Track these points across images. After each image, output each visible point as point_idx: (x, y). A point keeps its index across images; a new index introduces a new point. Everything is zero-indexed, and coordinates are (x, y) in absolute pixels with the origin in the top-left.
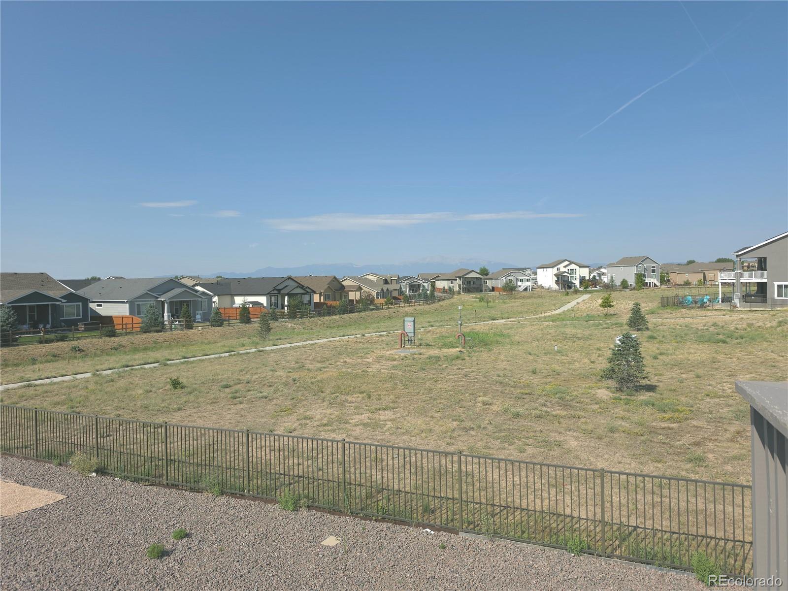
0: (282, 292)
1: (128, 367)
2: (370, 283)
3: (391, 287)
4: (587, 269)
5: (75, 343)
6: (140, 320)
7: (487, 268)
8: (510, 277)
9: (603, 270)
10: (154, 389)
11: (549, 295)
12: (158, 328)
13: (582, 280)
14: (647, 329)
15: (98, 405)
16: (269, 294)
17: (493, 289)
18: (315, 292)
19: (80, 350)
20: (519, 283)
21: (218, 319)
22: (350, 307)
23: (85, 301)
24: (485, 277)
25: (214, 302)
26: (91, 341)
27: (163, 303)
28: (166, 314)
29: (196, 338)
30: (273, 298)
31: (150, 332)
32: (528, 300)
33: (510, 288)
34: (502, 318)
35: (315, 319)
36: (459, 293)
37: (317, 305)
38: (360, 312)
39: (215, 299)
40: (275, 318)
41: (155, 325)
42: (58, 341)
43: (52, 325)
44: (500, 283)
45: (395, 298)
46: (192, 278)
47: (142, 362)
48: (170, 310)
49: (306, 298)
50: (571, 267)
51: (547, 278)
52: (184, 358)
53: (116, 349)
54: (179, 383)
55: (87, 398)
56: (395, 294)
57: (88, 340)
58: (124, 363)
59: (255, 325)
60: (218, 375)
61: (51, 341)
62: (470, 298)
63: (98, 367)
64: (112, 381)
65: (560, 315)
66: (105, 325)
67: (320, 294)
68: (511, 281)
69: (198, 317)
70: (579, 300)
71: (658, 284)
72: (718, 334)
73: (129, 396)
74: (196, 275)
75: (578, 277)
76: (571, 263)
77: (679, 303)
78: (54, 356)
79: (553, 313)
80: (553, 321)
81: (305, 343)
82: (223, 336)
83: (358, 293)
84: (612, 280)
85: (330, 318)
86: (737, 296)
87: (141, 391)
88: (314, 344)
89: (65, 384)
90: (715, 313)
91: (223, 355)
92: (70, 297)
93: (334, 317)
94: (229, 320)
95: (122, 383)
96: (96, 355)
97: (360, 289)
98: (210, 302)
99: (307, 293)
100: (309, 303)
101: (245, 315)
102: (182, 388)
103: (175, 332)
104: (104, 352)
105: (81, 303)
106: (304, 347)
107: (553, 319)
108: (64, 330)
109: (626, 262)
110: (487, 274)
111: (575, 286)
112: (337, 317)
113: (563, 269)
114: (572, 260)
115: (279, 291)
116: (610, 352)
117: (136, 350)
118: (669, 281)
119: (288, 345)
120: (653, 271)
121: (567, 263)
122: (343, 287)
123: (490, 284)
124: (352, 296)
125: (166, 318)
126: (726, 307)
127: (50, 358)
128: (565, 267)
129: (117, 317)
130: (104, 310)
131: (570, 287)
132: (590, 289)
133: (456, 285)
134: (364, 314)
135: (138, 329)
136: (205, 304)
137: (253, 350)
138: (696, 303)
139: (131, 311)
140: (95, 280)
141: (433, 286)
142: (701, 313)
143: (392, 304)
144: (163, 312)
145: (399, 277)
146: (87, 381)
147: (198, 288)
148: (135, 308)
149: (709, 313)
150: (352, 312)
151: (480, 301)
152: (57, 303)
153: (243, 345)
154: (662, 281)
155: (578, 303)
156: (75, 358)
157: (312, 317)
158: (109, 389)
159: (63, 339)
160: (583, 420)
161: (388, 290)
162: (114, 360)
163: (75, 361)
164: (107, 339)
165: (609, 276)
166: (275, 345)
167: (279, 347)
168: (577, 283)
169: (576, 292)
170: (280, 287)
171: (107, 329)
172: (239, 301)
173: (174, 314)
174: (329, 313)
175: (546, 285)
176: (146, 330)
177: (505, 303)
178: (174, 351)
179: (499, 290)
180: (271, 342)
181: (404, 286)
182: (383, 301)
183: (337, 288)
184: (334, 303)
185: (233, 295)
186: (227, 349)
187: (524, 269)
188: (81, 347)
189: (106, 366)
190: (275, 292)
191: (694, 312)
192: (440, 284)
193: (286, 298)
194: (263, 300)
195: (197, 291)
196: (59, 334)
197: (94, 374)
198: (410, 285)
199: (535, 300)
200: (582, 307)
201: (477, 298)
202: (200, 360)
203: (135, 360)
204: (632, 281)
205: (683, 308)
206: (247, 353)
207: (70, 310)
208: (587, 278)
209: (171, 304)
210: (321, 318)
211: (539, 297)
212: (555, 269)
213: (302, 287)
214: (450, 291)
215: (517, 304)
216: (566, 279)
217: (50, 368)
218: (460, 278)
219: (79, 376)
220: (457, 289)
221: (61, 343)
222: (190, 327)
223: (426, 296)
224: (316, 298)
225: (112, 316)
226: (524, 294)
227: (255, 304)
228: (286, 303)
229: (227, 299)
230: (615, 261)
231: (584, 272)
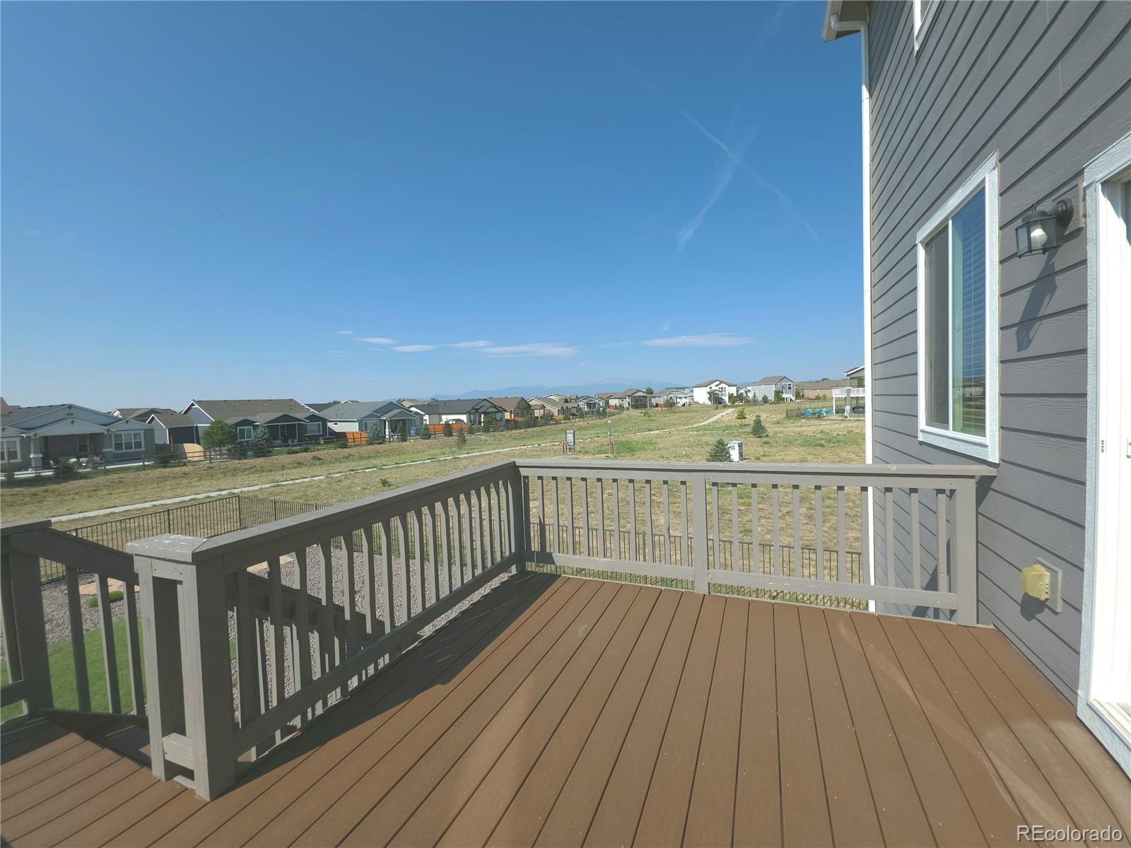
0: (479, 411)
1: (353, 471)
2: (553, 403)
3: (570, 405)
4: (735, 388)
5: (315, 453)
6: (366, 435)
7: (652, 388)
8: (671, 395)
9: (749, 388)
10: (369, 487)
11: (703, 409)
12: (380, 441)
13: (731, 396)
14: (767, 436)
15: (326, 499)
16: (468, 413)
17: (657, 405)
18: (506, 411)
19: (319, 459)
20: (679, 400)
21: (426, 434)
22: (533, 422)
23: (324, 421)
24: (650, 395)
25: (426, 420)
26: (326, 452)
27: (385, 421)
28: (387, 430)
29: (409, 449)
30: (472, 416)
31: (373, 444)
32: (685, 414)
33: (670, 405)
34: (658, 430)
35: (504, 433)
36: (628, 409)
37: (507, 421)
38: (542, 426)
39: (426, 417)
40: (471, 432)
41: (378, 438)
42: (303, 452)
43: (299, 439)
44: (661, 401)
45: (573, 415)
46: (411, 400)
47: (364, 467)
48: (391, 427)
49: (498, 416)
50: (720, 386)
51: (701, 396)
52: (397, 464)
53: (347, 458)
54: (387, 483)
55: (318, 494)
56: (574, 411)
57: (326, 451)
58: (351, 468)
59: (455, 438)
60: (418, 476)
61: (297, 452)
62: (636, 413)
63: (330, 472)
64: (340, 481)
65: (705, 425)
66: (340, 439)
67: (511, 412)
68: (671, 398)
69: (412, 432)
70: (724, 414)
71: (794, 399)
72: (822, 439)
73: (350, 492)
74: (414, 398)
75: (727, 394)
76: (721, 382)
77: (801, 415)
78: (299, 464)
79: (700, 424)
80: (697, 431)
81: (492, 452)
82: (430, 447)
83: (542, 411)
84: (755, 396)
85: (517, 431)
86: (848, 408)
87: (359, 489)
88: (498, 453)
89: (305, 484)
90: (829, 422)
91: (426, 461)
92: (313, 418)
93: (520, 431)
94: (435, 434)
95: (346, 483)
96: (330, 462)
97: (543, 407)
98: (422, 420)
99: (499, 411)
100: (501, 419)
101: (448, 430)
102: (389, 485)
103: (392, 444)
104: (338, 460)
105: (321, 423)
106: (490, 454)
107: (698, 429)
108: (308, 444)
109: (767, 381)
110: (652, 393)
111: (725, 402)
112: (523, 430)
113: (714, 388)
114: (722, 380)
115: (477, 410)
116: (708, 454)
117: (361, 458)
118: (803, 396)
119: (478, 454)
120: (790, 388)
121: (718, 382)
122: (530, 406)
123: (654, 401)
124: (537, 413)
125: (387, 433)
126: (838, 417)
127: (295, 465)
128: (716, 386)
129: (350, 433)
130: (338, 428)
131: (720, 403)
132: (737, 403)
133: (626, 402)
134: (544, 428)
135: (365, 442)
136: (418, 422)
137: (450, 458)
138: (815, 414)
139: (360, 429)
140: (335, 403)
141: (607, 403)
142: (817, 422)
143: (569, 419)
144: (385, 428)
145: (577, 397)
146: (321, 481)
147: (413, 409)
148: (363, 426)
149: (823, 423)
150: (535, 426)
151: (645, 416)
152: (303, 423)
153: (444, 454)
154: (798, 395)
155: (722, 416)
156: (315, 465)
157: (503, 431)
158: (336, 488)
159: (306, 450)
160: (677, 505)
161: (567, 407)
162: (343, 466)
163: (315, 467)
164: (340, 450)
165: (753, 392)
166: (468, 453)
167: (471, 455)
168: (726, 399)
169: (726, 406)
170: (476, 407)
171: (340, 442)
172: (445, 418)
173: (393, 430)
174: (516, 428)
175: (701, 402)
176: (370, 443)
177: (665, 417)
178: (390, 459)
179: (661, 406)
180: (466, 451)
181: (582, 404)
182: (562, 416)
183: (524, 407)
184: (520, 419)
185: (440, 414)
186: (430, 457)
187: (684, 388)
188: (320, 457)
189: (337, 471)
190: (474, 411)
191: (812, 422)
192: (613, 402)
193: (482, 415)
194: (464, 418)
195: (411, 412)
196: (304, 446)
197: (327, 477)
198: (587, 403)
199: (689, 414)
200: (725, 419)
201: (641, 413)
202: (408, 465)
203: (360, 465)
204: (771, 397)
205: (804, 418)
206: (445, 460)
207: (313, 428)
208: (735, 395)
209: (391, 422)
210: (510, 432)
211: (694, 411)
212: (708, 387)
213: (495, 407)
214: (621, 408)
215: (675, 417)
216: (717, 396)
217: (295, 472)
218: (629, 396)
219: (315, 478)
220: (626, 405)
221: (304, 453)
222: (404, 440)
223: (598, 412)
224: (507, 416)
225: (345, 433)
226: (682, 409)
227: (458, 421)
228: (482, 420)
229: (436, 417)
230: (758, 380)
231: (733, 390)
